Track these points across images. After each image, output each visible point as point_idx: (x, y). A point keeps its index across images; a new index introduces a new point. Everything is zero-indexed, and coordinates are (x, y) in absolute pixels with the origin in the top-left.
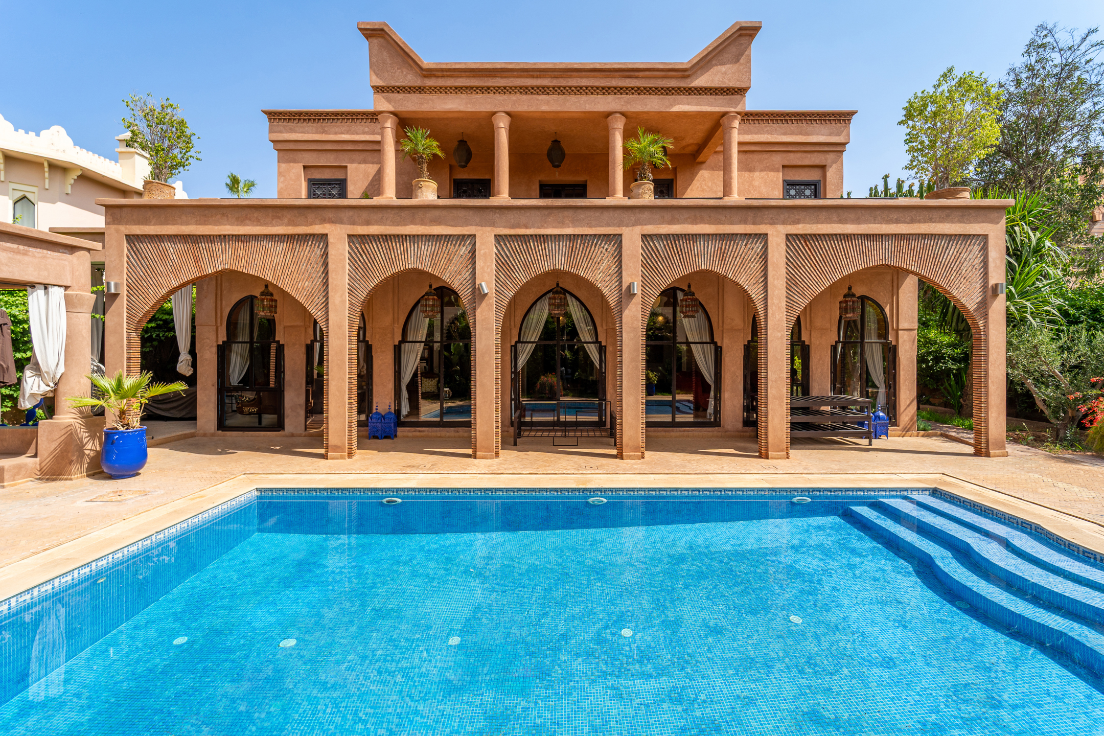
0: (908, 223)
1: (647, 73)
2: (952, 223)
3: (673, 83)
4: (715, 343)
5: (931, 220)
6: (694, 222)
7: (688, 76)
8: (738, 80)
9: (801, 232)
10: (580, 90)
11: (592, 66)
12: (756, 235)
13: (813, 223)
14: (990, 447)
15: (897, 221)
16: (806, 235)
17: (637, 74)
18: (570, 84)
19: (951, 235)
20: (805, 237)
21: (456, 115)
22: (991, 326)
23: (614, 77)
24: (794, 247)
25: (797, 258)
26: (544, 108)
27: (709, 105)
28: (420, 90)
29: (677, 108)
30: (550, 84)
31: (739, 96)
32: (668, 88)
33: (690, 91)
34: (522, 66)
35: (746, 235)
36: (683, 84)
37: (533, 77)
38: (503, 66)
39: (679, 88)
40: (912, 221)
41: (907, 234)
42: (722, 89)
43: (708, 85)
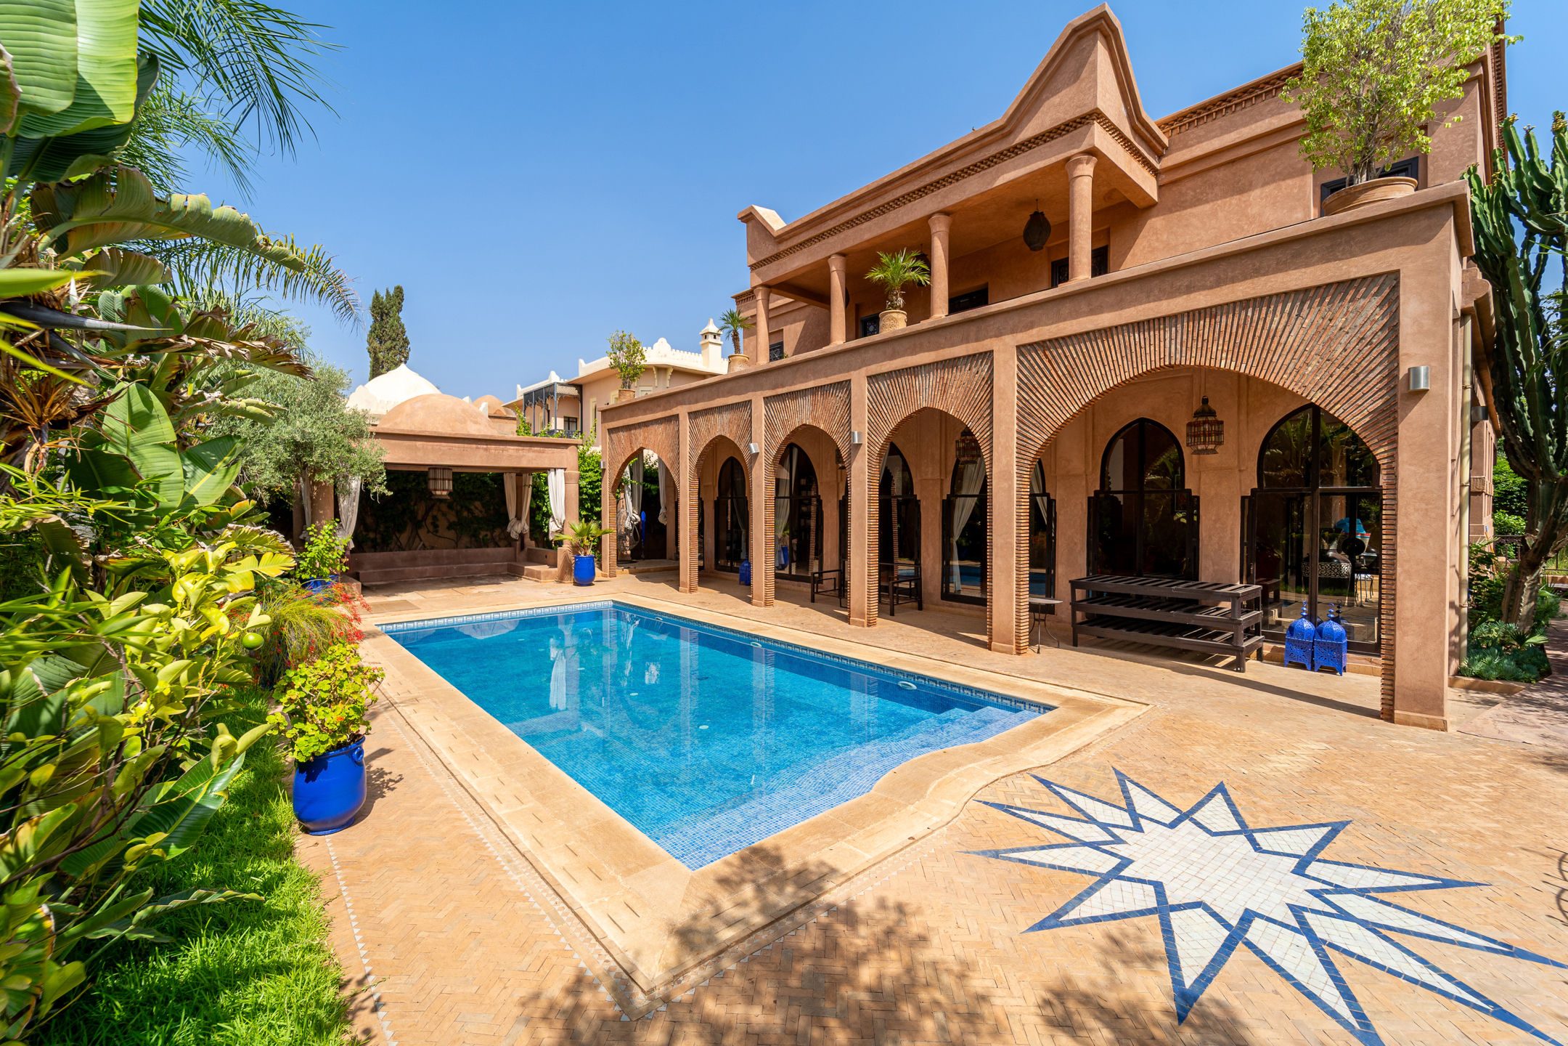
0: (1211, 288)
1: (960, 153)
2: (1307, 265)
3: (993, 150)
4: (1048, 495)
5: (1258, 272)
6: (914, 352)
7: (1010, 133)
8: (1078, 107)
9: (1036, 339)
10: (898, 202)
11: (901, 173)
12: (981, 354)
13: (1052, 324)
14: (1397, 703)
15: (1189, 290)
16: (1044, 342)
17: (948, 159)
18: (886, 201)
19: (1306, 290)
20: (1042, 345)
21: (803, 271)
22: (1403, 456)
23: (927, 173)
24: (1029, 361)
25: (1033, 376)
26: (867, 236)
27: (1042, 158)
28: (777, 257)
29: (1001, 180)
30: (870, 208)
31: (1085, 127)
32: (988, 159)
33: (1016, 150)
34: (841, 202)
35: (969, 356)
36: (1004, 146)
37: (855, 207)
38: (828, 209)
39: (1001, 153)
40: (1219, 283)
41: (1211, 308)
42: (1058, 128)
43: (1037, 132)
